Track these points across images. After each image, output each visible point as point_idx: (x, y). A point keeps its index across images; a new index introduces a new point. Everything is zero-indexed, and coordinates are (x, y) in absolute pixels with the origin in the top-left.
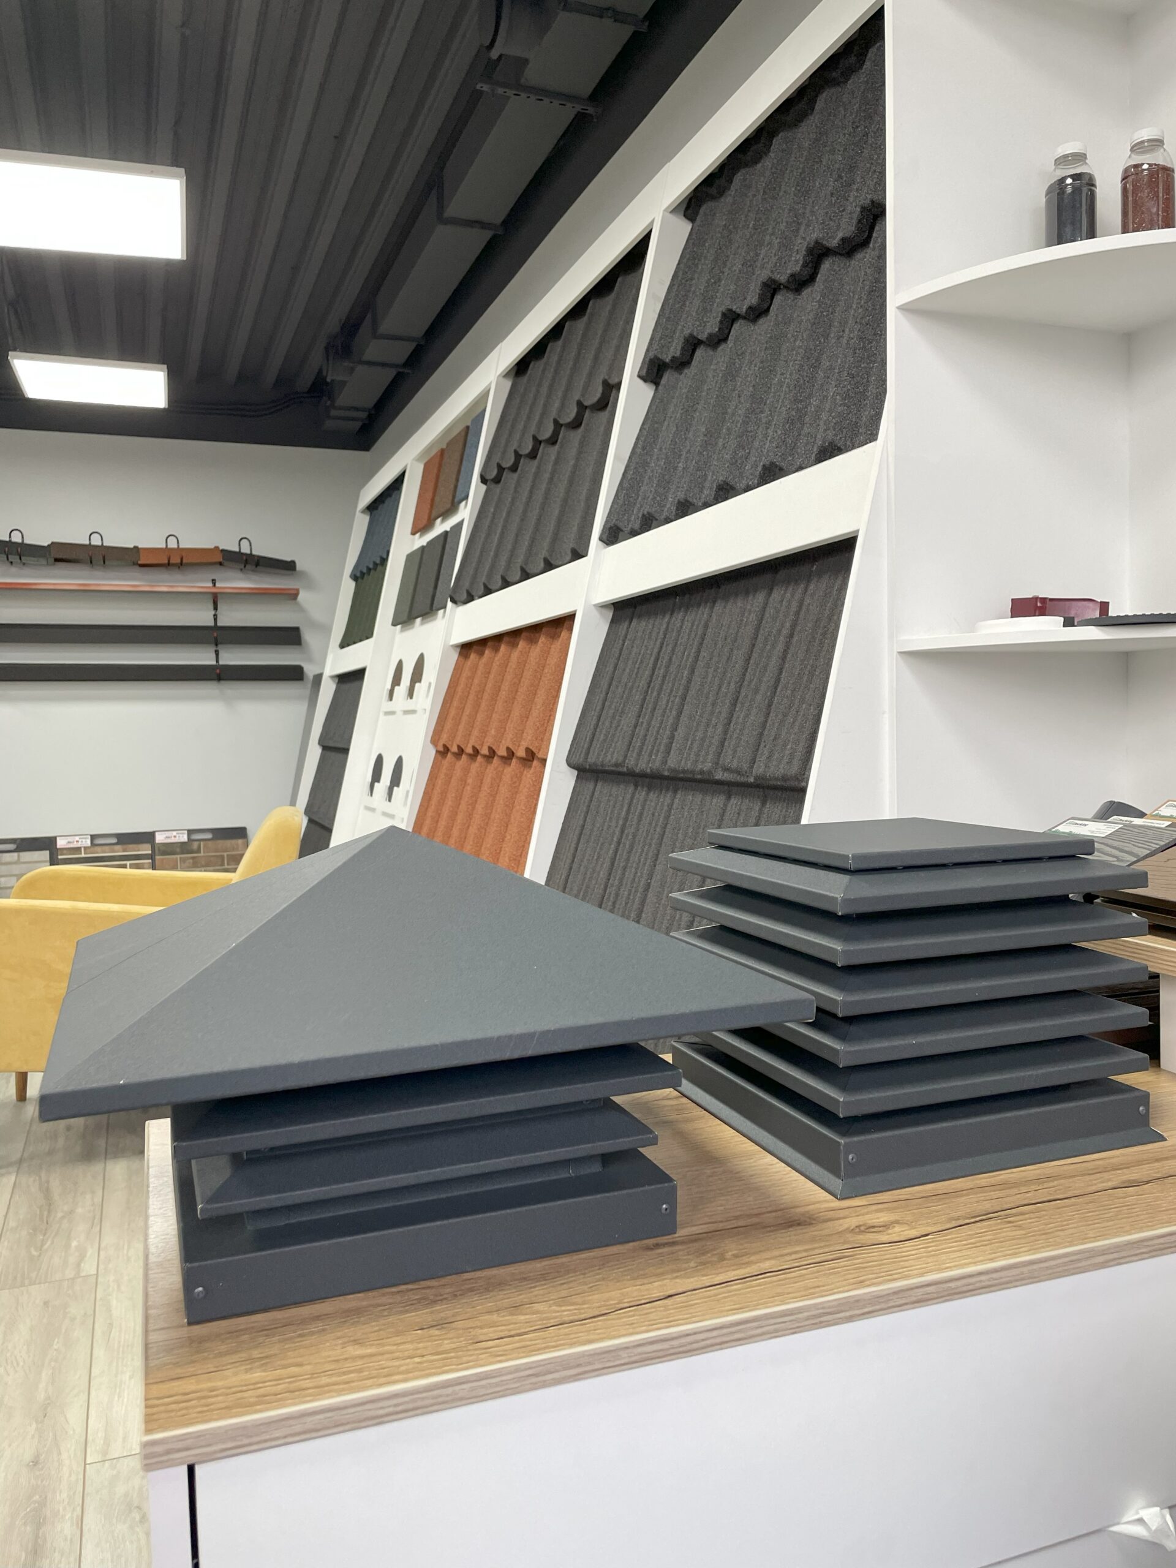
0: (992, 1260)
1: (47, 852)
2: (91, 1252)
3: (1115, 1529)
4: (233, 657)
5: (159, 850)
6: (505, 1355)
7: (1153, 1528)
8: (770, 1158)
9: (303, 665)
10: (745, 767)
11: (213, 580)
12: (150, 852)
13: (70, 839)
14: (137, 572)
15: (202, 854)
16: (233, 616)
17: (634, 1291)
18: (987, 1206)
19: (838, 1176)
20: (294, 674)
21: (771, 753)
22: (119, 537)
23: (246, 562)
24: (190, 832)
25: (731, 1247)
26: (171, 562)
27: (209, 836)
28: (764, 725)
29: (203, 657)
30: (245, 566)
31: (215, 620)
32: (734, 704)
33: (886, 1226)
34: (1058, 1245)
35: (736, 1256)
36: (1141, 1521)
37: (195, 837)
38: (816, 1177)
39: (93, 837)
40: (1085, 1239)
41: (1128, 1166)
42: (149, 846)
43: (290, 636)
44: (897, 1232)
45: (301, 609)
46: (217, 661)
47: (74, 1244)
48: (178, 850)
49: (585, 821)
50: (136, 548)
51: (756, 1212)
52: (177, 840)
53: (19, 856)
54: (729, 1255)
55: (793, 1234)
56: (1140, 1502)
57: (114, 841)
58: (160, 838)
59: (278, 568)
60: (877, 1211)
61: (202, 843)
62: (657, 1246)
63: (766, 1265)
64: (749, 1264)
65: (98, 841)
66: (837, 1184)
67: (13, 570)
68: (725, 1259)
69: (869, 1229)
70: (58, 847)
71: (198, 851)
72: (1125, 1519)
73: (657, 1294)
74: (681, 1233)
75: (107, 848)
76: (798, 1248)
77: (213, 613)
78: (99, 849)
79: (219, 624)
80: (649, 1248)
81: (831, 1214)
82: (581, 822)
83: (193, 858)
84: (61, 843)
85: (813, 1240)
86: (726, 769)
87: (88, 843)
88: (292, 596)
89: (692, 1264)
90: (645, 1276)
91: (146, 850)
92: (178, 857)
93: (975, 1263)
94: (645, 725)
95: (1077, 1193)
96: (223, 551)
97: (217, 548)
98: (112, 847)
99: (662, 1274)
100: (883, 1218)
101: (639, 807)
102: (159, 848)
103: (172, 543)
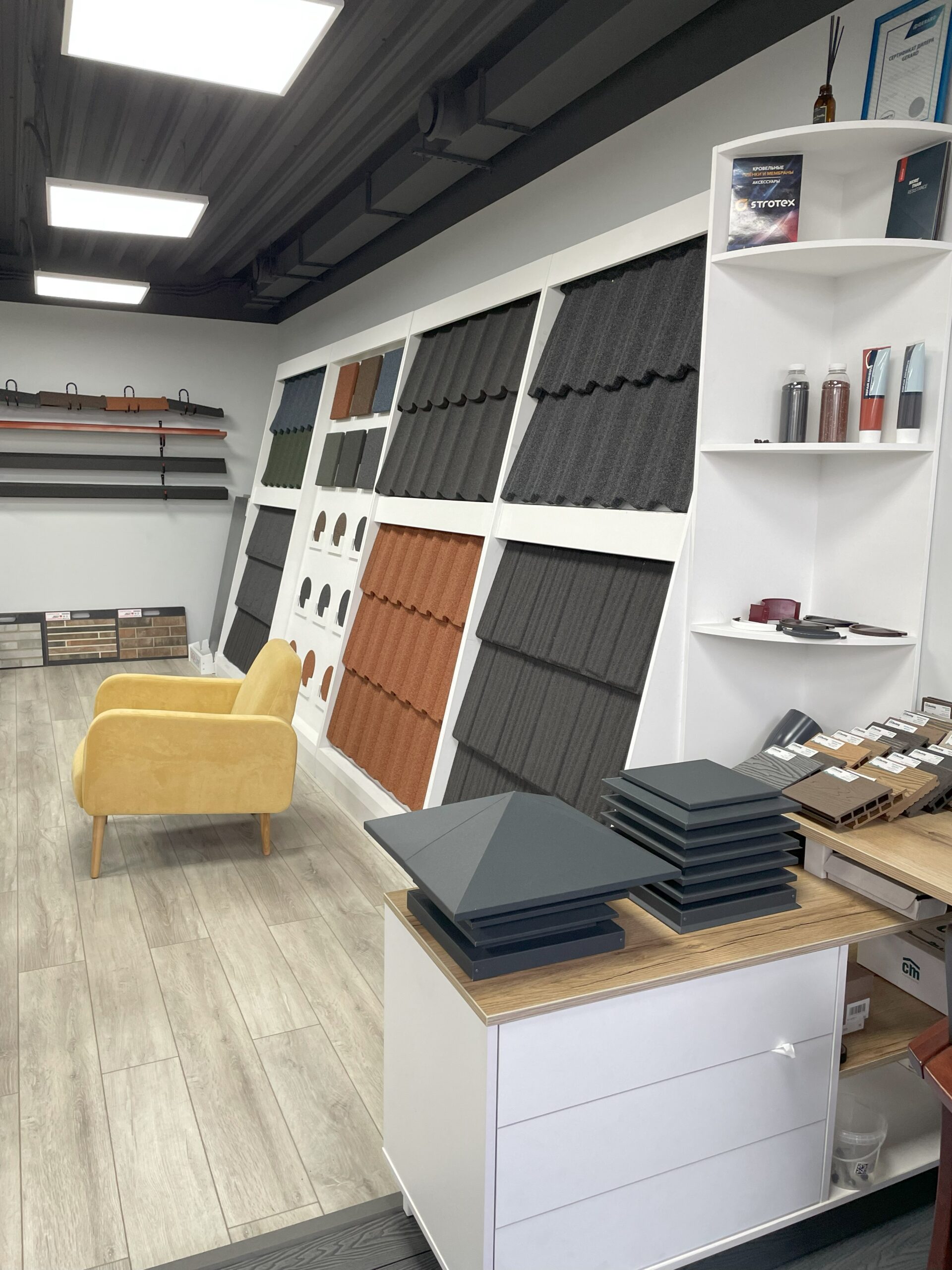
0: (736, 959)
1: (39, 624)
2: (200, 924)
3: (773, 1051)
4: (175, 480)
5: (121, 624)
6: (584, 992)
7: (787, 1050)
8: (650, 916)
9: (227, 487)
10: (602, 674)
11: (160, 421)
12: (115, 625)
13: (55, 614)
14: (102, 415)
15: (153, 627)
16: (175, 449)
17: (617, 970)
18: (734, 938)
19: (680, 925)
20: (220, 494)
21: (617, 670)
22: (89, 387)
23: (186, 411)
24: (143, 610)
25: (646, 954)
26: (131, 409)
27: (157, 613)
28: (613, 651)
29: (152, 480)
30: (186, 413)
31: (162, 452)
32: (594, 632)
33: (699, 945)
34: (759, 954)
35: (648, 957)
36: (782, 1048)
37: (147, 613)
38: (670, 925)
39: (72, 613)
40: (768, 951)
41: (786, 920)
42: (113, 620)
43: (218, 466)
44: (703, 948)
45: (226, 445)
46: (163, 483)
47: (187, 919)
48: (135, 623)
49: (489, 674)
50: (103, 397)
51: (650, 939)
52: (134, 616)
53: (18, 626)
54: (646, 956)
55: (666, 947)
56: (782, 1042)
57: (88, 616)
58: (121, 614)
59: (211, 414)
60: (695, 939)
61: (152, 618)
62: (619, 953)
63: (660, 961)
64: (653, 960)
65: (76, 616)
66: (679, 928)
67: (10, 411)
68: (644, 959)
69: (692, 947)
70: (47, 620)
71: (150, 624)
72: (777, 1047)
73: (625, 971)
74: (626, 948)
75: (82, 621)
76: (669, 954)
77: (160, 446)
78: (77, 622)
79: (164, 455)
80: (616, 954)
81: (678, 941)
82: (486, 674)
83: (146, 629)
84: (49, 617)
85: (674, 951)
86: (588, 671)
87: (69, 618)
88: (220, 436)
89: (634, 960)
90: (619, 965)
91: (111, 623)
92: (135, 628)
93: (731, 960)
94: (533, 627)
95: (767, 932)
96: (168, 400)
97: (164, 398)
98: (86, 620)
99: (625, 964)
100: (697, 942)
101: (528, 675)
102: (121, 622)
103: (129, 394)
